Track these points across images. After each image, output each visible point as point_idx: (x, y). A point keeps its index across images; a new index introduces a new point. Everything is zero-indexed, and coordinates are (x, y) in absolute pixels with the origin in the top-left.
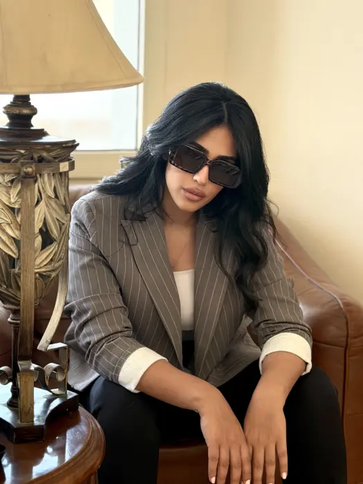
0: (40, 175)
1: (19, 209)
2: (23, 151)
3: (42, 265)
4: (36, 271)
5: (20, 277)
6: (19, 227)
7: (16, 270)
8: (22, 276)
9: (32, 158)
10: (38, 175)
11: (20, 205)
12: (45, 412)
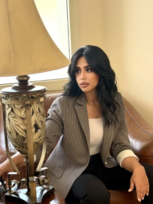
0: (33, 104)
1: (25, 118)
2: (25, 95)
3: (36, 139)
4: (34, 141)
5: (27, 144)
6: (26, 125)
7: (26, 142)
8: (28, 144)
9: (29, 98)
10: (32, 104)
11: (26, 116)
12: (41, 196)
